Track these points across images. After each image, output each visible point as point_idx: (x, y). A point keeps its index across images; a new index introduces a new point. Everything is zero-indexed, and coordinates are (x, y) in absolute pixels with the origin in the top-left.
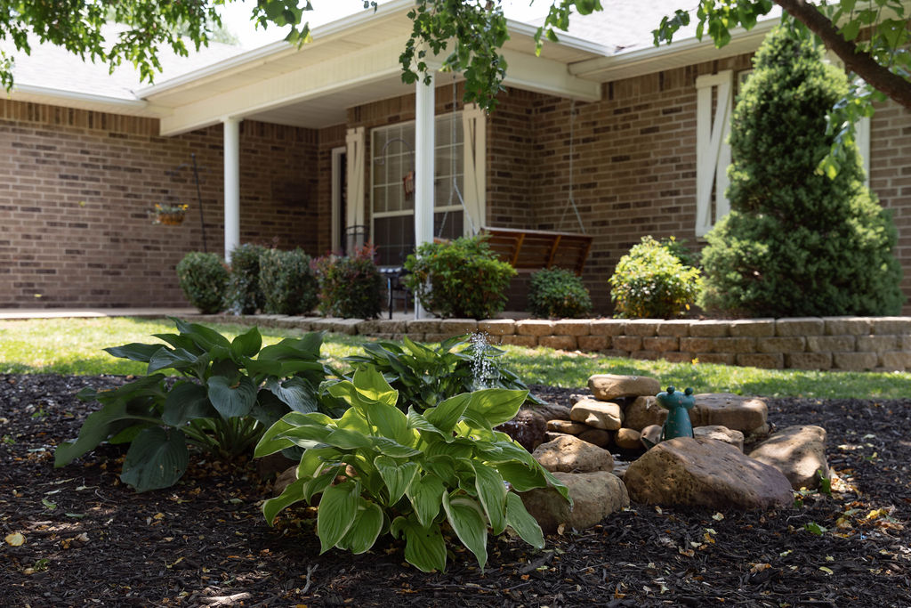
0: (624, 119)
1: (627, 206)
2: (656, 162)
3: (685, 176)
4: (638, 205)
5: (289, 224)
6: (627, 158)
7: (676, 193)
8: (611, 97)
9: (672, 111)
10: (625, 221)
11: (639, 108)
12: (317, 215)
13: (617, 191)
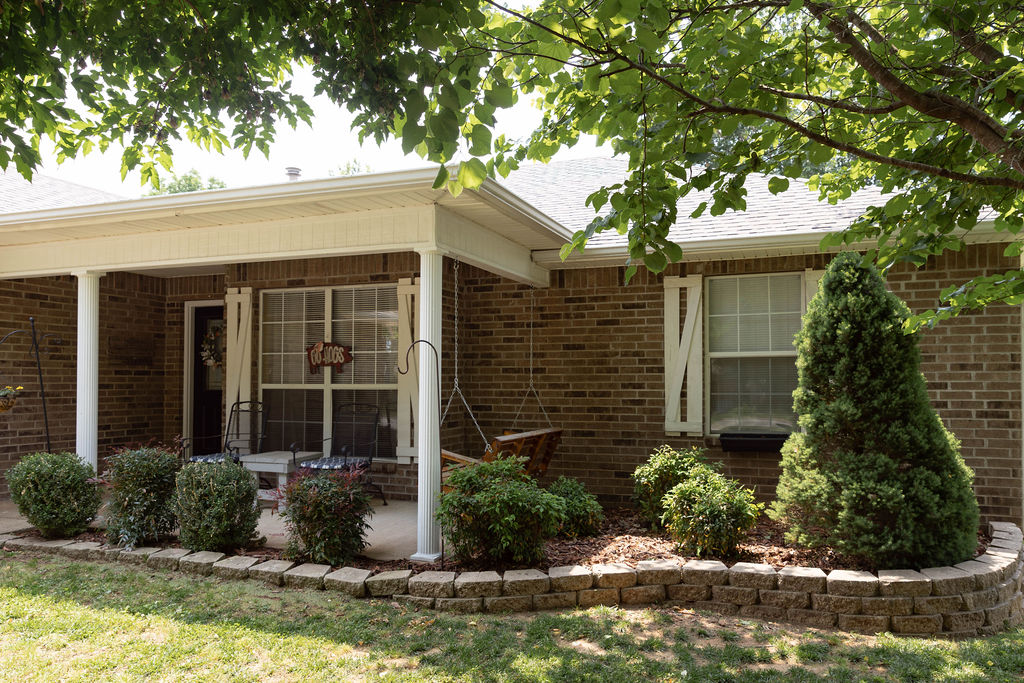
0: (578, 308)
1: (583, 394)
2: (616, 354)
3: (650, 370)
4: (595, 394)
5: (130, 386)
6: (581, 347)
7: (640, 386)
8: (562, 284)
9: (634, 306)
10: (580, 410)
11: (595, 299)
12: (163, 373)
13: (570, 378)
